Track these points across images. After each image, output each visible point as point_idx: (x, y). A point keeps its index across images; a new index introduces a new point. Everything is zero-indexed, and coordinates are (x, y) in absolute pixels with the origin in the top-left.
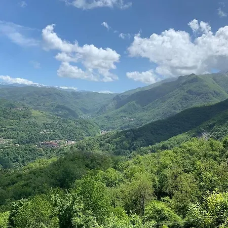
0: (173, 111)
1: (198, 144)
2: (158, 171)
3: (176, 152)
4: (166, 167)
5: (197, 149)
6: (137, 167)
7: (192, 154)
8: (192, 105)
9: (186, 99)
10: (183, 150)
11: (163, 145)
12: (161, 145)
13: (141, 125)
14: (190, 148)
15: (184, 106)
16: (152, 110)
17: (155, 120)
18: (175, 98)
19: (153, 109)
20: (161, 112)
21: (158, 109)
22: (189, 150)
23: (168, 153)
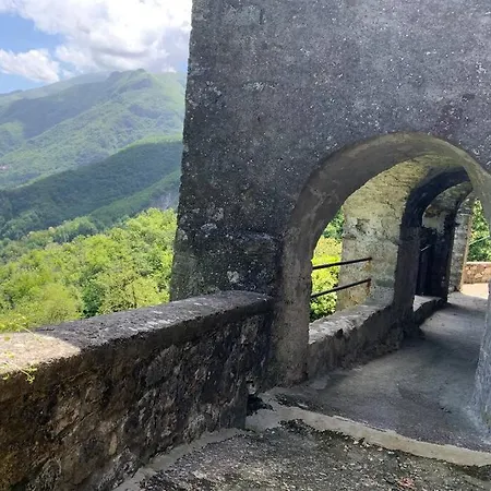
0: (101, 150)
1: (160, 221)
2: (81, 280)
3: (117, 239)
4: (100, 269)
5: (159, 231)
6: (33, 275)
7: (150, 241)
8: (140, 138)
9: (128, 125)
10: (132, 235)
11: (81, 226)
12: (77, 225)
13: (27, 182)
14: (144, 229)
15: (125, 140)
16: (51, 147)
17: (60, 170)
18: (104, 121)
19: (55, 145)
20: (74, 152)
21: (67, 143)
22: (143, 234)
23: (100, 242)
